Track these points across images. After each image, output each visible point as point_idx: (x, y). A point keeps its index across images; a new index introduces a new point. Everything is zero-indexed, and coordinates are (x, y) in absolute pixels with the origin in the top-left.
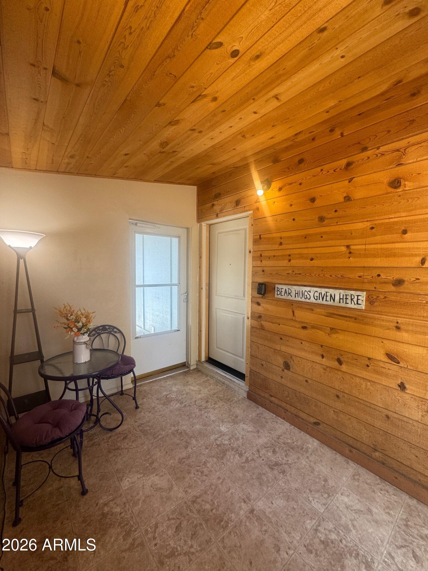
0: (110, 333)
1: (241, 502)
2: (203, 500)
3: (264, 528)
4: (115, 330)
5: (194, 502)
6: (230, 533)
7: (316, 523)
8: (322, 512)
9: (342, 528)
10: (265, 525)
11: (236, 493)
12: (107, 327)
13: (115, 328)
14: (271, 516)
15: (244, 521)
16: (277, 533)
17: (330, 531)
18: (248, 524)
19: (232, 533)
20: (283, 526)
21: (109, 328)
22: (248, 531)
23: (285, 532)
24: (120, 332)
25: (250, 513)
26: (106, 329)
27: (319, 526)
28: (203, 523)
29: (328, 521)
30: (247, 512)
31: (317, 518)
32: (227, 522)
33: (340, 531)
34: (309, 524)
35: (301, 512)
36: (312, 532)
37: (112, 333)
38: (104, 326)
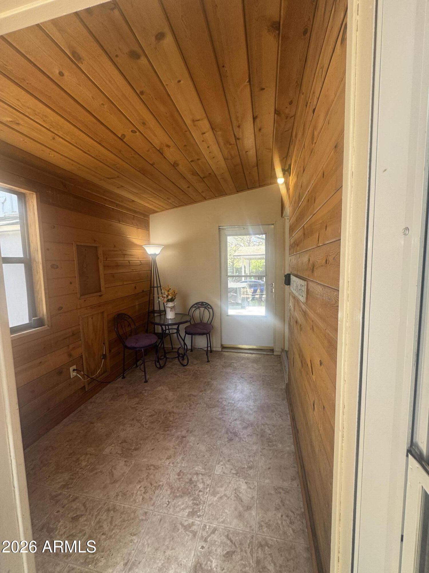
0: (205, 308)
1: (186, 430)
2: (173, 416)
3: (177, 447)
4: (209, 306)
5: (170, 413)
6: (163, 434)
7: (203, 472)
8: (216, 473)
9: (212, 490)
10: (179, 446)
11: (189, 425)
12: (204, 304)
13: (209, 305)
14: (188, 446)
15: (174, 436)
16: (178, 454)
17: (203, 482)
18: (174, 439)
19: (163, 435)
20: (186, 455)
21: (205, 305)
22: (170, 441)
23: (182, 458)
24: (212, 308)
25: (181, 437)
26: (204, 305)
27: (202, 474)
28: (161, 422)
29: (210, 479)
30: (181, 435)
31: (207, 471)
32: (168, 430)
33: (208, 489)
34: (199, 468)
35: (205, 461)
36: (194, 472)
37: (207, 308)
38: (202, 302)
